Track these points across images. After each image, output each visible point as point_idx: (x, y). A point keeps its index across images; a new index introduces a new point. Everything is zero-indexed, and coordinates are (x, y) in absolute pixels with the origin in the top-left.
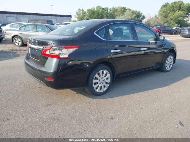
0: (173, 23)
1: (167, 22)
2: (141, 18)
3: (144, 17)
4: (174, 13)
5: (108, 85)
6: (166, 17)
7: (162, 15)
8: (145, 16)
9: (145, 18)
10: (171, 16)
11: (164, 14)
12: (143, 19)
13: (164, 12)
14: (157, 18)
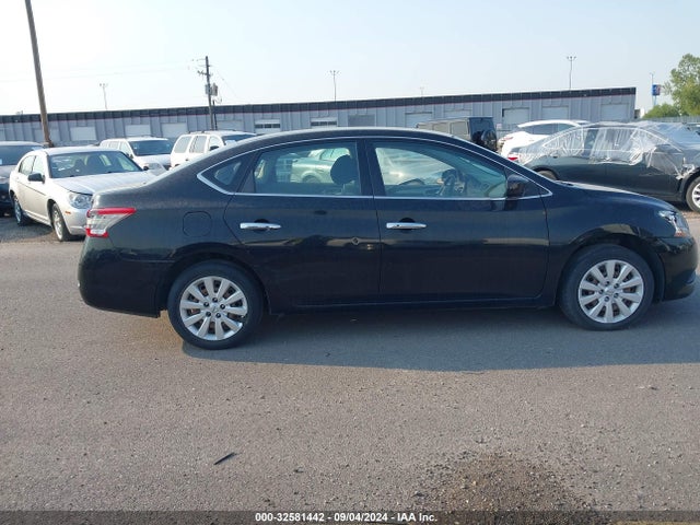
5: (241, 325)
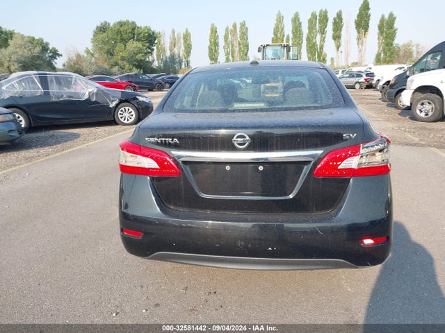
0: (127, 66)
1: (116, 64)
2: (50, 56)
3: (55, 54)
4: (125, 46)
6: (110, 53)
7: (101, 49)
8: (57, 51)
9: (59, 55)
10: (122, 52)
11: (106, 48)
12: (55, 58)
13: (103, 42)
14: (92, 55)
